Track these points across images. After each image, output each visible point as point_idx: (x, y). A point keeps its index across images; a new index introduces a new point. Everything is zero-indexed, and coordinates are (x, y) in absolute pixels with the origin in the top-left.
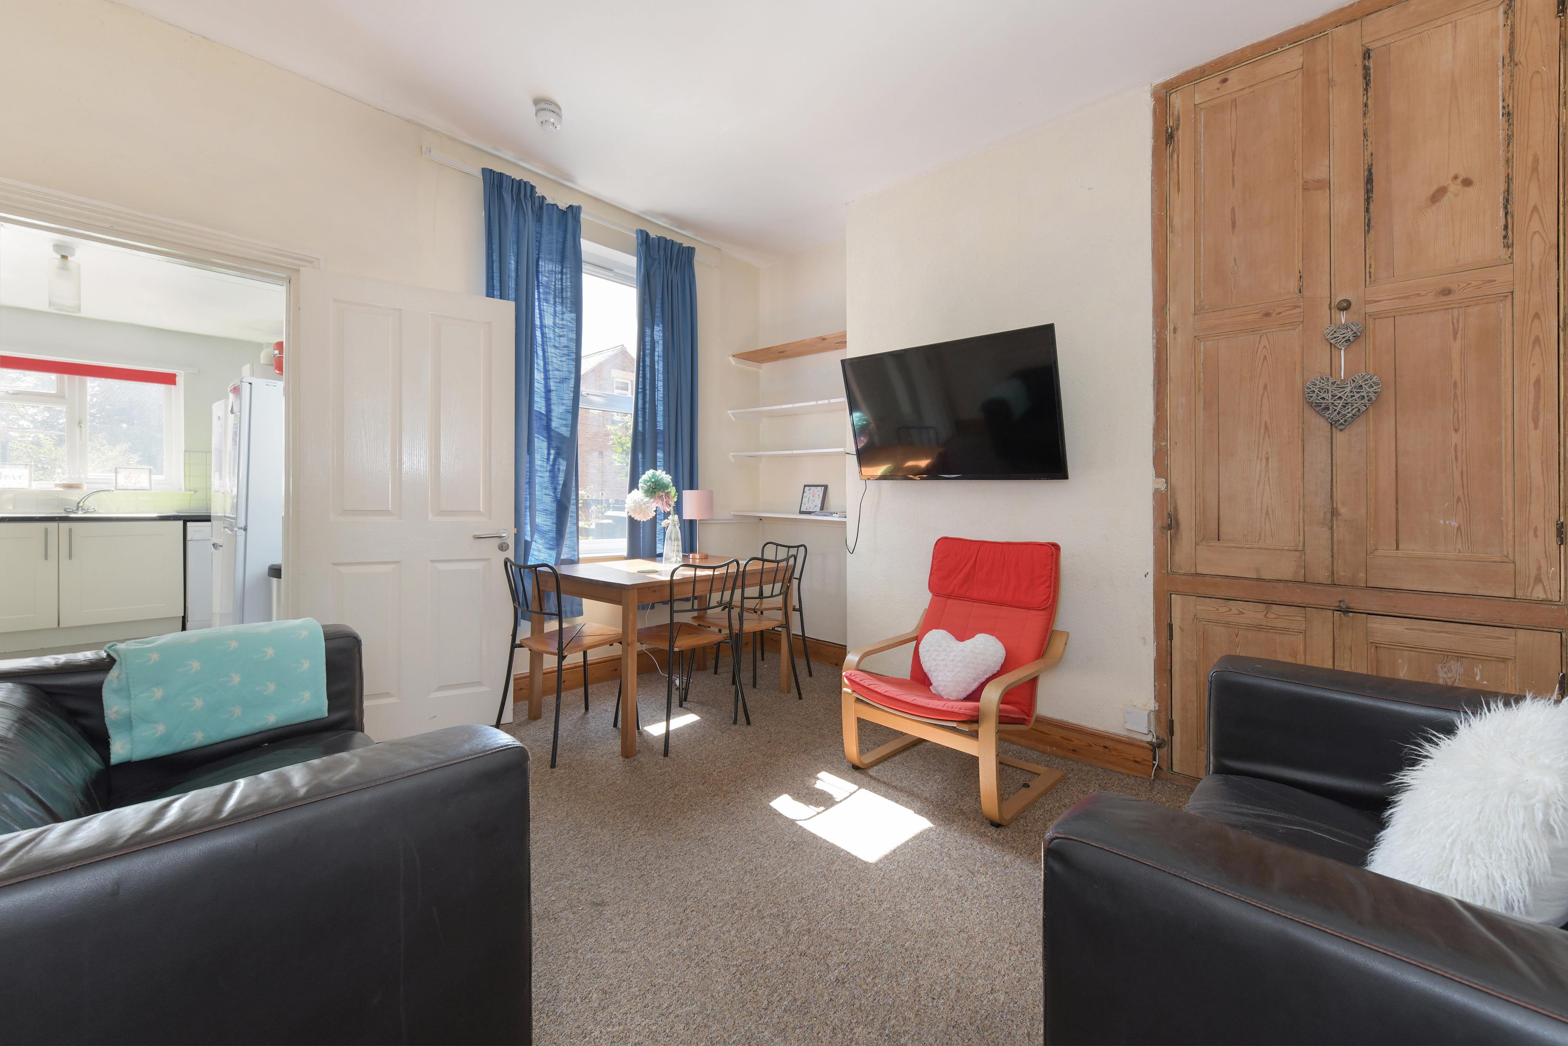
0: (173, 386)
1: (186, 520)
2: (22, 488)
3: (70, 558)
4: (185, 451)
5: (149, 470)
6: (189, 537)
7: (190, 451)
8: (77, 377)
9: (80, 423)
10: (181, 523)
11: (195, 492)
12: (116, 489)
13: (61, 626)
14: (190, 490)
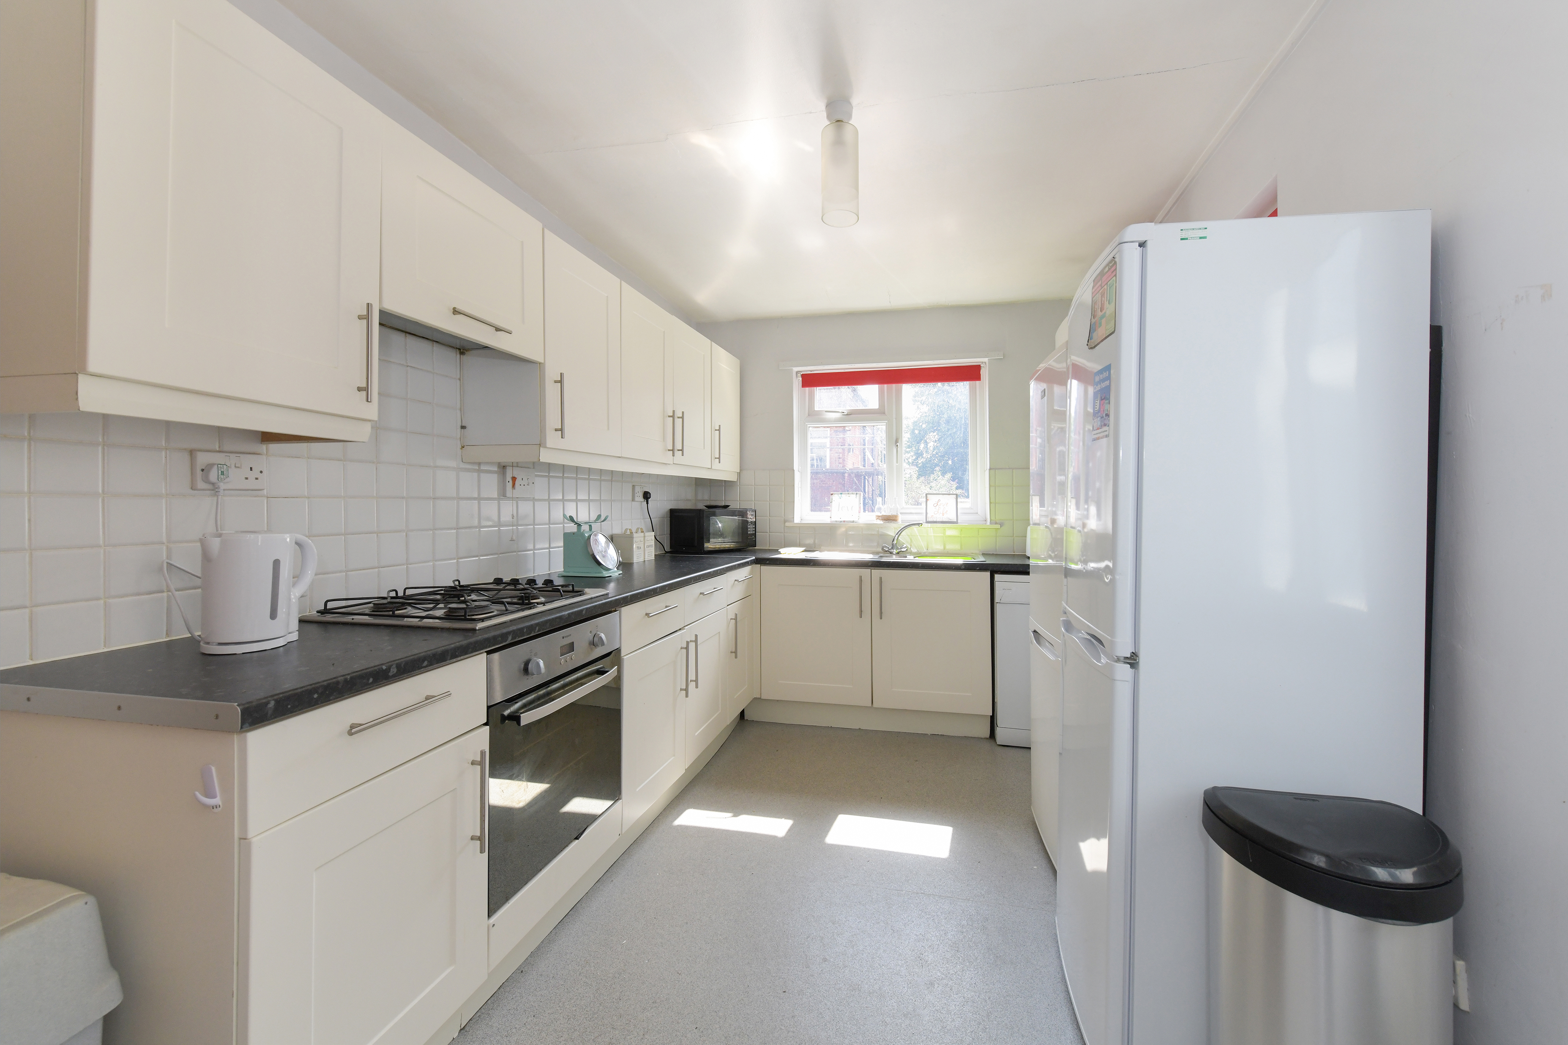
0: (978, 382)
1: (994, 570)
2: (853, 522)
3: (881, 618)
4: (990, 469)
5: (955, 496)
6: (997, 600)
7: (996, 469)
8: (894, 385)
9: (897, 441)
10: (988, 574)
11: (1001, 525)
12: (927, 522)
13: (875, 705)
14: (996, 523)
